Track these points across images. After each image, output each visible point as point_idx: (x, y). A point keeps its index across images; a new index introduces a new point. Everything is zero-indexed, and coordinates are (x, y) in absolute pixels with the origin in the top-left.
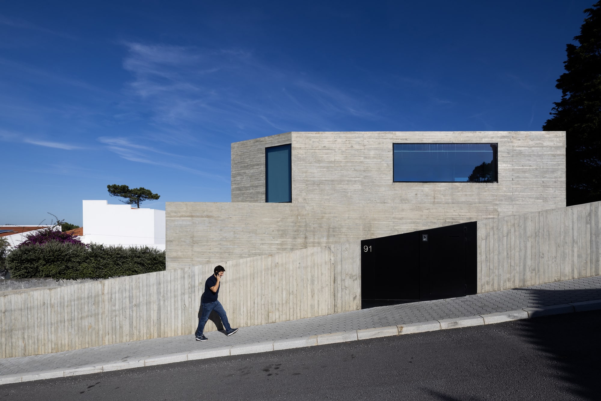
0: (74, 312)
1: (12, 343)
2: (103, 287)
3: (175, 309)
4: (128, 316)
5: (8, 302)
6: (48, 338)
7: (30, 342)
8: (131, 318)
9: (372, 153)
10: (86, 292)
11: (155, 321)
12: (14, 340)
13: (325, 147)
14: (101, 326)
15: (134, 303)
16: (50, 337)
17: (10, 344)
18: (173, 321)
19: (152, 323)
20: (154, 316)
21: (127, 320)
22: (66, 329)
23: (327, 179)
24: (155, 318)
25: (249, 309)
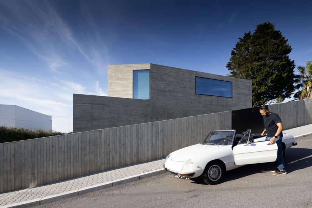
0: (79, 151)
1: (21, 178)
2: (101, 134)
3: (147, 146)
4: (118, 152)
5: (18, 147)
6: (56, 171)
7: (40, 175)
8: (120, 153)
9: (187, 80)
10: (88, 137)
11: (135, 154)
12: (23, 176)
13: (166, 73)
14: (99, 159)
15: (122, 143)
16: (58, 170)
17: (20, 179)
18: (146, 152)
19: (133, 155)
20: (135, 150)
21: (118, 154)
22: (72, 163)
23: (167, 89)
24: (136, 152)
25: (186, 144)
